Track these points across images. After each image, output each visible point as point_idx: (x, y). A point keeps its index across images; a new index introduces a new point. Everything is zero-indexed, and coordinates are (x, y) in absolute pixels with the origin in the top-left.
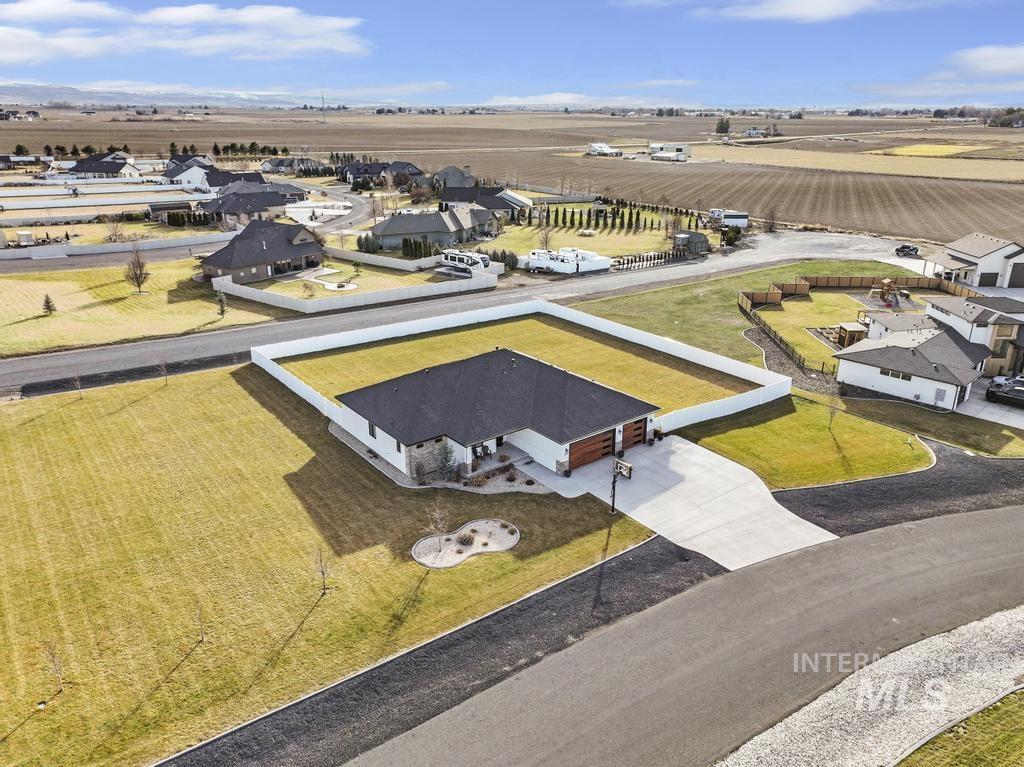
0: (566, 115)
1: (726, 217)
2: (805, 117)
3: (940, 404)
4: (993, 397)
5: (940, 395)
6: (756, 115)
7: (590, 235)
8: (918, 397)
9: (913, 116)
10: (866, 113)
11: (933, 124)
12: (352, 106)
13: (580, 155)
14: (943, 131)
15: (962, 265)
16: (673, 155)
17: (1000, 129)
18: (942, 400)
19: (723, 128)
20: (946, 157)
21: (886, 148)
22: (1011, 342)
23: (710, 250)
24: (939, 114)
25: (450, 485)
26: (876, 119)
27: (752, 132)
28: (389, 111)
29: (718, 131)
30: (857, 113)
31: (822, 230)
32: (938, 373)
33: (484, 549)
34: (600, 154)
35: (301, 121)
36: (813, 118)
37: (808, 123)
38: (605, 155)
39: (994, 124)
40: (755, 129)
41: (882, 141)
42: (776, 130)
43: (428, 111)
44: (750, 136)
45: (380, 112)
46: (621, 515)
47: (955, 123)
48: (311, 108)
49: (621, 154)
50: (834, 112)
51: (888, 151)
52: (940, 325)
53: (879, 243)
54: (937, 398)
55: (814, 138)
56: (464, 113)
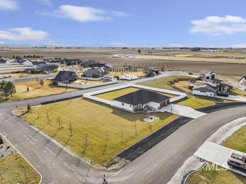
0: (101, 49)
1: (153, 68)
2: (155, 49)
3: (211, 96)
4: (219, 95)
5: (211, 94)
6: (144, 49)
7: (128, 73)
8: (207, 95)
9: (176, 49)
10: (166, 48)
11: (180, 50)
12: (47, 47)
13: (112, 57)
14: (183, 52)
15: (203, 75)
16: (132, 57)
17: (194, 51)
18: (212, 95)
19: (139, 51)
20: (186, 57)
21: (174, 55)
22: (219, 86)
23: (154, 75)
24: (181, 48)
25: (141, 112)
26: (169, 49)
27: (146, 52)
28: (58, 48)
29: (138, 52)
30: (164, 48)
31: (172, 71)
32: (210, 91)
33: (155, 119)
34: (116, 57)
35: (37, 50)
36: (156, 49)
37: (155, 50)
38: (117, 57)
39: (192, 50)
40: (146, 51)
41: (172, 54)
42: (150, 52)
43: (68, 48)
44: (145, 53)
45: (56, 48)
46: (173, 114)
47: (185, 50)
48: (37, 47)
49: (121, 57)
50: (159, 48)
51: (175, 56)
52: (207, 84)
53: (184, 73)
54: (211, 95)
55: (159, 53)
56: (77, 48)
